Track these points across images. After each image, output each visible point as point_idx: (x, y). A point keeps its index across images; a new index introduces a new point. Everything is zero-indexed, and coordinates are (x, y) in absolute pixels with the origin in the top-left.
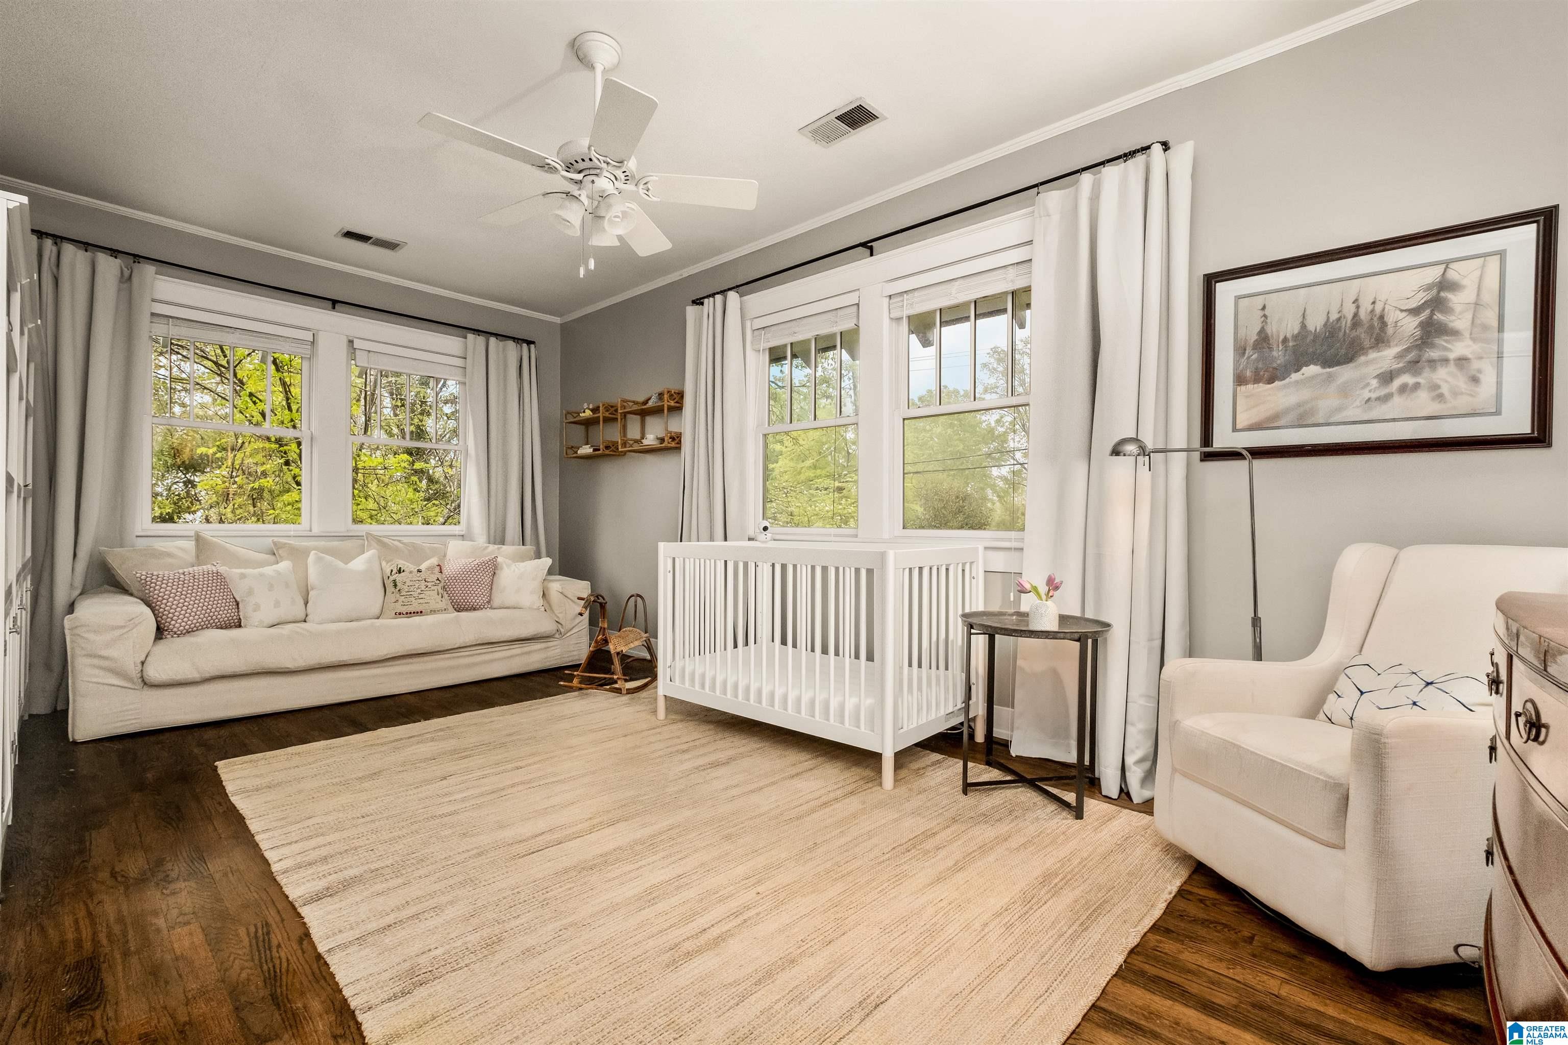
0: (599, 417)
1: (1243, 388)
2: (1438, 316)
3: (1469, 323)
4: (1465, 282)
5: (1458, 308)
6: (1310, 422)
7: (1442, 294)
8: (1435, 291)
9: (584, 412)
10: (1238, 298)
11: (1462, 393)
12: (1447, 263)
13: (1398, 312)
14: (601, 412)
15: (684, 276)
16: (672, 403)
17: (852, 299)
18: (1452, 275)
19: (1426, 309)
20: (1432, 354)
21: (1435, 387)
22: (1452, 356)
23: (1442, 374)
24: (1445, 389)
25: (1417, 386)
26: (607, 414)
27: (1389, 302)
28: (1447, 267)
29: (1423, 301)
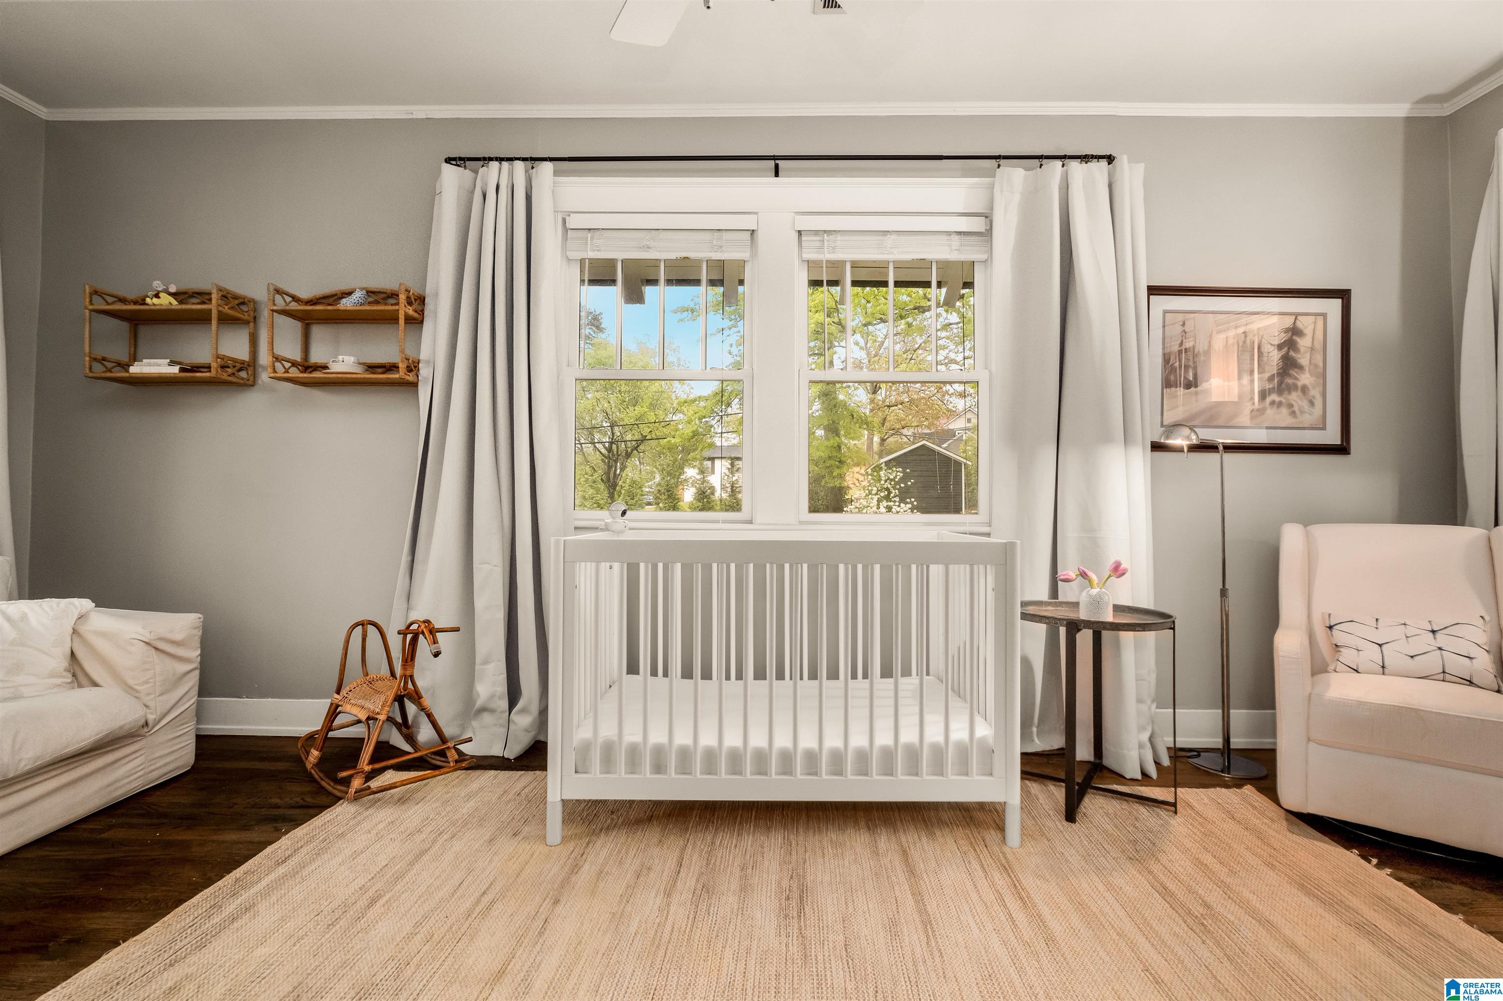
0: (211, 310)
1: (1168, 390)
2: (1292, 353)
3: (1308, 362)
4: (1306, 331)
5: (1302, 349)
6: (1215, 424)
7: (1294, 337)
8: (1290, 334)
9: (157, 296)
10: (1165, 312)
11: (1305, 412)
12: (1296, 315)
13: (1269, 346)
14: (214, 301)
15: (414, 117)
16: (410, 311)
17: (749, 222)
18: (1299, 325)
19: (1285, 347)
20: (1289, 381)
21: (1290, 406)
22: (1300, 384)
23: (1294, 397)
24: (1296, 408)
25: (1280, 404)
26: (226, 309)
27: (1264, 337)
28: (1296, 319)
29: (1283, 341)
